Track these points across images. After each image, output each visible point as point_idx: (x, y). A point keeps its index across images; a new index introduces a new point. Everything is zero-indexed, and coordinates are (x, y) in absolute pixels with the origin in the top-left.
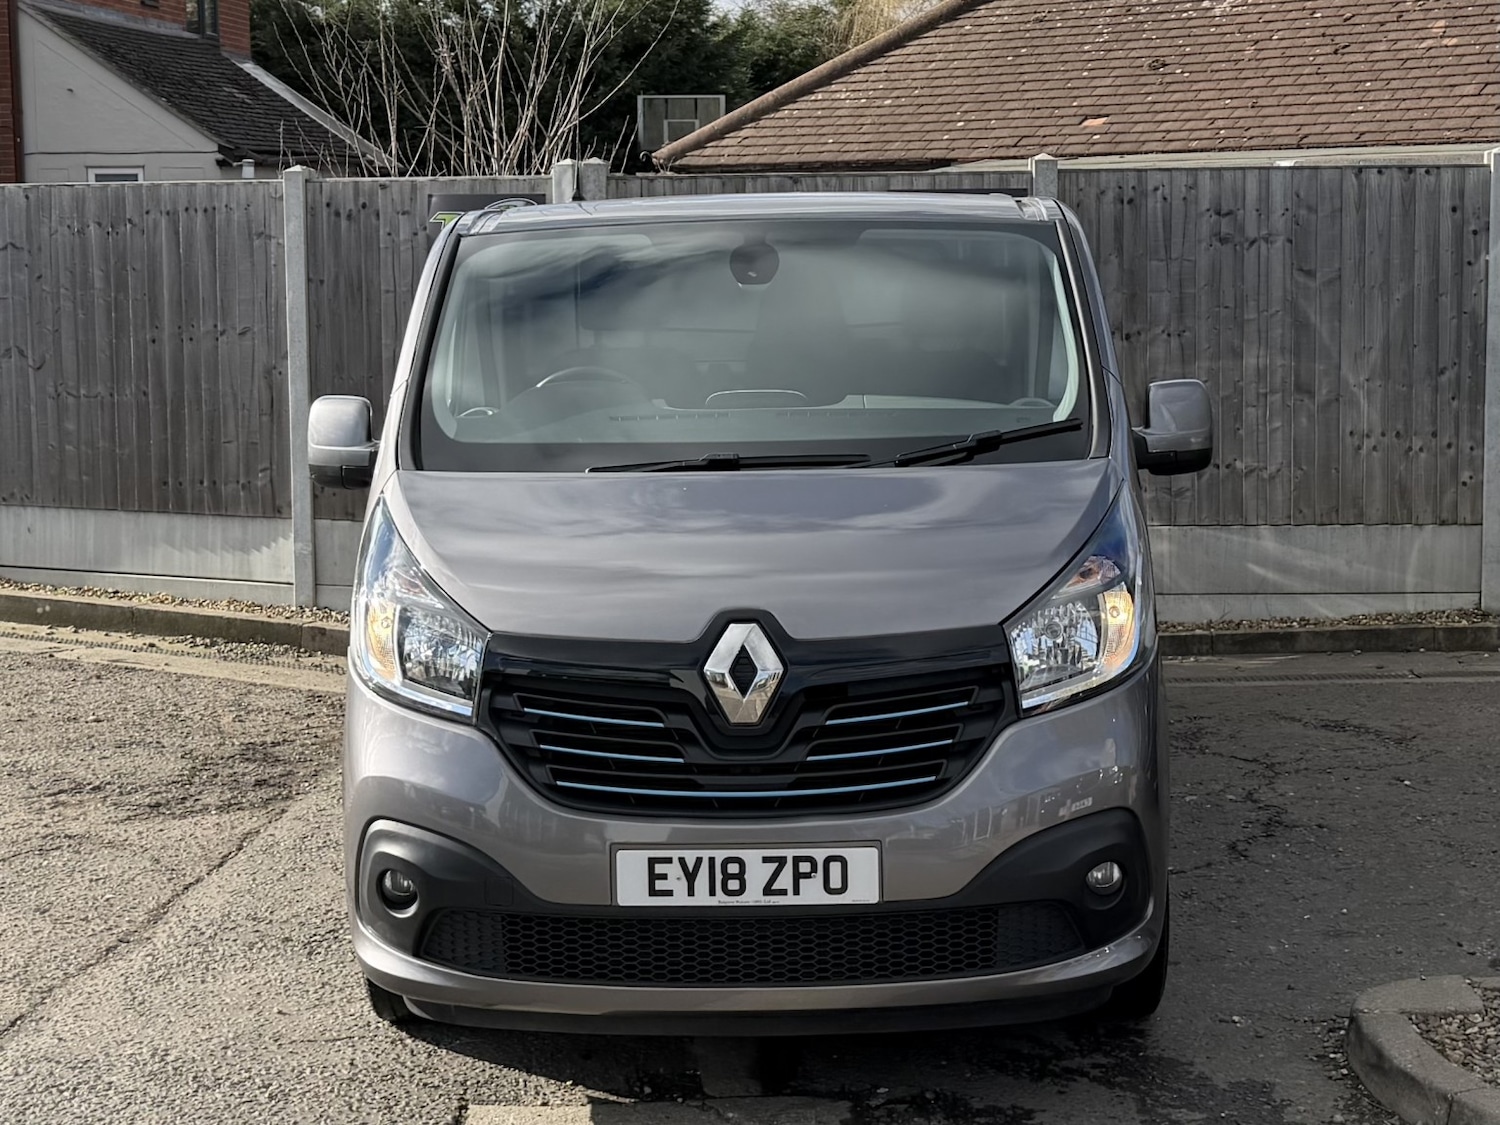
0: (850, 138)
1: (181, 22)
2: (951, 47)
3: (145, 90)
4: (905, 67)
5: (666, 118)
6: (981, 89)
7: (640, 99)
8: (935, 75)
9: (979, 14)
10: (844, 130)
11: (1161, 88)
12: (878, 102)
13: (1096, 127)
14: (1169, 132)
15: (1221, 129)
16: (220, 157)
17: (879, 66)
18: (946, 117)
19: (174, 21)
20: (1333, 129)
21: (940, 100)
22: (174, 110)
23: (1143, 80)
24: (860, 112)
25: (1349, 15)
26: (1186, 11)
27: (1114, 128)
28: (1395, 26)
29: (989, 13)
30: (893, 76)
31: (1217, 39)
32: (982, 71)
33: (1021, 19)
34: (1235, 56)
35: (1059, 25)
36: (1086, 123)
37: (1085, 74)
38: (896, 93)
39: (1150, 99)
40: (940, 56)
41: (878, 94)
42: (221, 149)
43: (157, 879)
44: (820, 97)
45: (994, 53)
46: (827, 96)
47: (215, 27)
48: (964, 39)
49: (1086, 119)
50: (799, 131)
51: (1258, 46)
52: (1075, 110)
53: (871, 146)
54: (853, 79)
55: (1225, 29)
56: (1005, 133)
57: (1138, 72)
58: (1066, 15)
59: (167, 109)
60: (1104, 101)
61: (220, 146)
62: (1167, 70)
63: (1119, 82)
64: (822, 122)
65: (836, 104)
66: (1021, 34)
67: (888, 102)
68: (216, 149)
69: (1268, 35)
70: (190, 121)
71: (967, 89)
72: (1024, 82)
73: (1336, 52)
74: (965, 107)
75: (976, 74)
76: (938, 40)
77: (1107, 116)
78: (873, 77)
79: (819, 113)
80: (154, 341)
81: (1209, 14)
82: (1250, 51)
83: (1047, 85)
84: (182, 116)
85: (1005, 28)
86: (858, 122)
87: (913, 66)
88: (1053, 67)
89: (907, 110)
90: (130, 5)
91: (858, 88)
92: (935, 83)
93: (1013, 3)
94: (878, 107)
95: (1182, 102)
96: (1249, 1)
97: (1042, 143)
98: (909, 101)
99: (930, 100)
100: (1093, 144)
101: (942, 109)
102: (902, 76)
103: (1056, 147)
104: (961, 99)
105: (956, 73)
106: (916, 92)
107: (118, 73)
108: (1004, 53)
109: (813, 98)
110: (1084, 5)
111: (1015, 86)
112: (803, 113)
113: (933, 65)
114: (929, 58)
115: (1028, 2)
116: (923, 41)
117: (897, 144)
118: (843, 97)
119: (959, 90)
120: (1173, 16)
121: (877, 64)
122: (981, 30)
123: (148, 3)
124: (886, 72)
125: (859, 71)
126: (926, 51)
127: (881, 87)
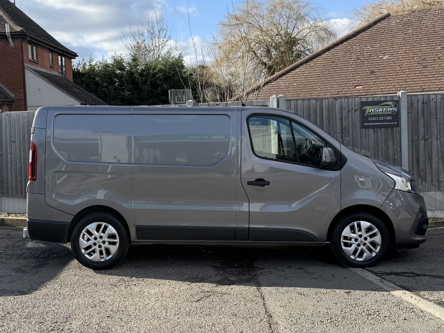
0: (287, 94)
1: (58, 72)
2: (309, 70)
4: (297, 75)
5: (176, 95)
6: (322, 80)
7: (169, 91)
8: (307, 77)
9: (314, 61)
10: (285, 92)
11: (376, 78)
12: (292, 84)
13: (360, 88)
14: (382, 89)
17: (290, 75)
18: (314, 87)
20: (431, 87)
21: (310, 83)
22: (69, 94)
23: (369, 76)
24: (287, 87)
25: (424, 58)
26: (375, 59)
27: (365, 89)
28: (438, 60)
29: (317, 61)
30: (294, 77)
31: (387, 65)
32: (320, 75)
33: (327, 62)
34: (394, 69)
35: (339, 63)
36: (357, 87)
37: (352, 75)
38: (297, 82)
39: (373, 81)
40: (306, 72)
41: (291, 82)
42: (82, 104)
44: (274, 83)
45: (322, 71)
46: (276, 83)
48: (312, 67)
49: (356, 87)
51: (400, 66)
52: (352, 84)
53: (294, 96)
54: (282, 79)
55: (388, 63)
56: (333, 91)
57: (367, 74)
58: (340, 61)
60: (360, 82)
62: (375, 73)
63: (362, 77)
64: (277, 90)
65: (280, 85)
66: (329, 66)
67: (295, 84)
69: (402, 64)
70: (73, 97)
71: (318, 80)
72: (334, 78)
73: (424, 67)
74: (319, 85)
75: (319, 76)
76: (304, 68)
77: (362, 86)
78: (288, 78)
79: (276, 87)
81: (382, 59)
82: (398, 68)
83: (341, 78)
84: (71, 96)
85: (323, 64)
86: (288, 89)
87: (299, 75)
88: (341, 74)
89: (301, 86)
90: (48, 67)
91: (285, 81)
92: (307, 79)
93: (323, 58)
94: (293, 85)
95: (383, 81)
96: (393, 55)
97: (345, 93)
98: (301, 84)
99: (308, 83)
100: (361, 93)
101: (312, 85)
102: (297, 77)
103: (350, 94)
104: (317, 83)
105: (313, 76)
106: (303, 81)
107: (53, 84)
108: (325, 70)
109: (272, 84)
110: (345, 58)
111: (332, 79)
112: (271, 88)
113: (305, 74)
114: (303, 73)
115: (328, 58)
116: (300, 68)
117: (302, 95)
118: (281, 83)
119: (315, 81)
120: (372, 60)
121: (288, 75)
122: (317, 65)
123: (52, 67)
124: (292, 76)
125: (284, 76)
126: (302, 71)
127: (292, 80)
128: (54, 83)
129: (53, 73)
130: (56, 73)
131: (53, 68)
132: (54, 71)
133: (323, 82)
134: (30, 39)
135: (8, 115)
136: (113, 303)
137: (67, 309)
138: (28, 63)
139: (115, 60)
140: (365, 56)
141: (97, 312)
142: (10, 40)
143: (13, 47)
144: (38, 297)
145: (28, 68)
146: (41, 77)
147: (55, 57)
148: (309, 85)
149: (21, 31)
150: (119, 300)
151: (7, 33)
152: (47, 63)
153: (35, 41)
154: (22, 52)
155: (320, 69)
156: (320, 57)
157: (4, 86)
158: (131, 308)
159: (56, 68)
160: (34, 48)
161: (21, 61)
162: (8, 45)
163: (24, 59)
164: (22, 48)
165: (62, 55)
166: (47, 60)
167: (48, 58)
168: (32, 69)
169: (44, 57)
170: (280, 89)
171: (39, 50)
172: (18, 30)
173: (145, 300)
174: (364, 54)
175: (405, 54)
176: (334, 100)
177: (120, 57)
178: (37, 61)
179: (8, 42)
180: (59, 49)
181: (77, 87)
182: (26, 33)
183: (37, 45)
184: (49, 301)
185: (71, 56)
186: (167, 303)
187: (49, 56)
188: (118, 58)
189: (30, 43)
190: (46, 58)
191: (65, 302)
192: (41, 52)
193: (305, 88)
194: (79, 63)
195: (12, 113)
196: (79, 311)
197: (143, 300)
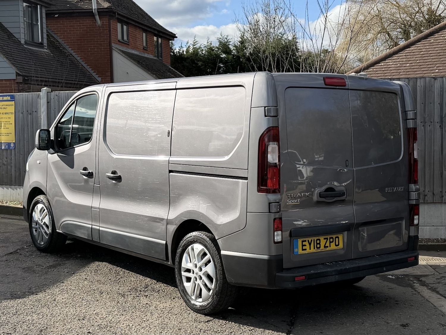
0: (396, 77)
1: (153, 55)
2: (427, 47)
4: (412, 54)
6: (442, 60)
8: (423, 56)
9: (435, 36)
10: (394, 74)
12: (404, 65)
18: (431, 69)
21: (427, 63)
24: (398, 68)
29: (439, 36)
30: (408, 57)
32: (441, 54)
38: (410, 62)
40: (424, 50)
41: (404, 62)
44: (382, 64)
46: (385, 64)
47: (161, 57)
48: (431, 44)
54: (393, 58)
64: (385, 72)
65: (389, 66)
67: (408, 65)
71: (437, 60)
74: (437, 65)
75: (439, 55)
76: (422, 45)
78: (401, 58)
79: (383, 69)
85: (445, 40)
86: (398, 71)
87: (414, 54)
89: (416, 67)
90: (140, 49)
91: (396, 61)
92: (424, 58)
98: (416, 64)
99: (423, 64)
101: (429, 66)
102: (411, 57)
105: (431, 55)
106: (418, 61)
107: (141, 68)
109: (380, 65)
112: (378, 70)
113: (422, 53)
114: (420, 51)
116: (416, 46)
118: (391, 64)
119: (433, 60)
121: (401, 53)
122: (438, 41)
123: (145, 48)
124: (405, 55)
125: (395, 56)
126: (418, 49)
127: (404, 60)
128: (142, 66)
129: (146, 55)
130: (150, 55)
131: (147, 50)
132: (148, 53)
133: (443, 62)
134: (119, 17)
135: (57, 95)
136: (108, 316)
137: (50, 320)
138: (117, 44)
139: (220, 42)
141: (80, 326)
142: (97, 17)
143: (100, 25)
144: (27, 302)
145: (116, 50)
146: (129, 59)
147: (150, 38)
148: (425, 66)
149: (108, 8)
150: (116, 313)
151: (93, 10)
152: (140, 45)
153: (125, 20)
154: (110, 31)
155: (442, 46)
156: (443, 31)
157: (90, 69)
158: (123, 324)
159: (150, 50)
160: (125, 27)
161: (109, 42)
162: (95, 23)
163: (112, 39)
164: (110, 27)
165: (158, 36)
166: (140, 41)
167: (141, 39)
168: (120, 50)
169: (137, 38)
170: (388, 72)
171: (131, 29)
172: (106, 7)
173: (147, 316)
176: (433, 80)
177: (226, 39)
178: (128, 41)
179: (95, 20)
180: (154, 29)
181: (172, 72)
182: (114, 10)
183: (127, 24)
184: (37, 308)
185: (168, 37)
186: (169, 321)
187: (142, 37)
188: (224, 40)
189: (120, 21)
190: (139, 38)
191: (53, 311)
192: (133, 32)
193: (419, 70)
194: (181, 46)
195: (61, 93)
196: (61, 323)
197: (144, 315)
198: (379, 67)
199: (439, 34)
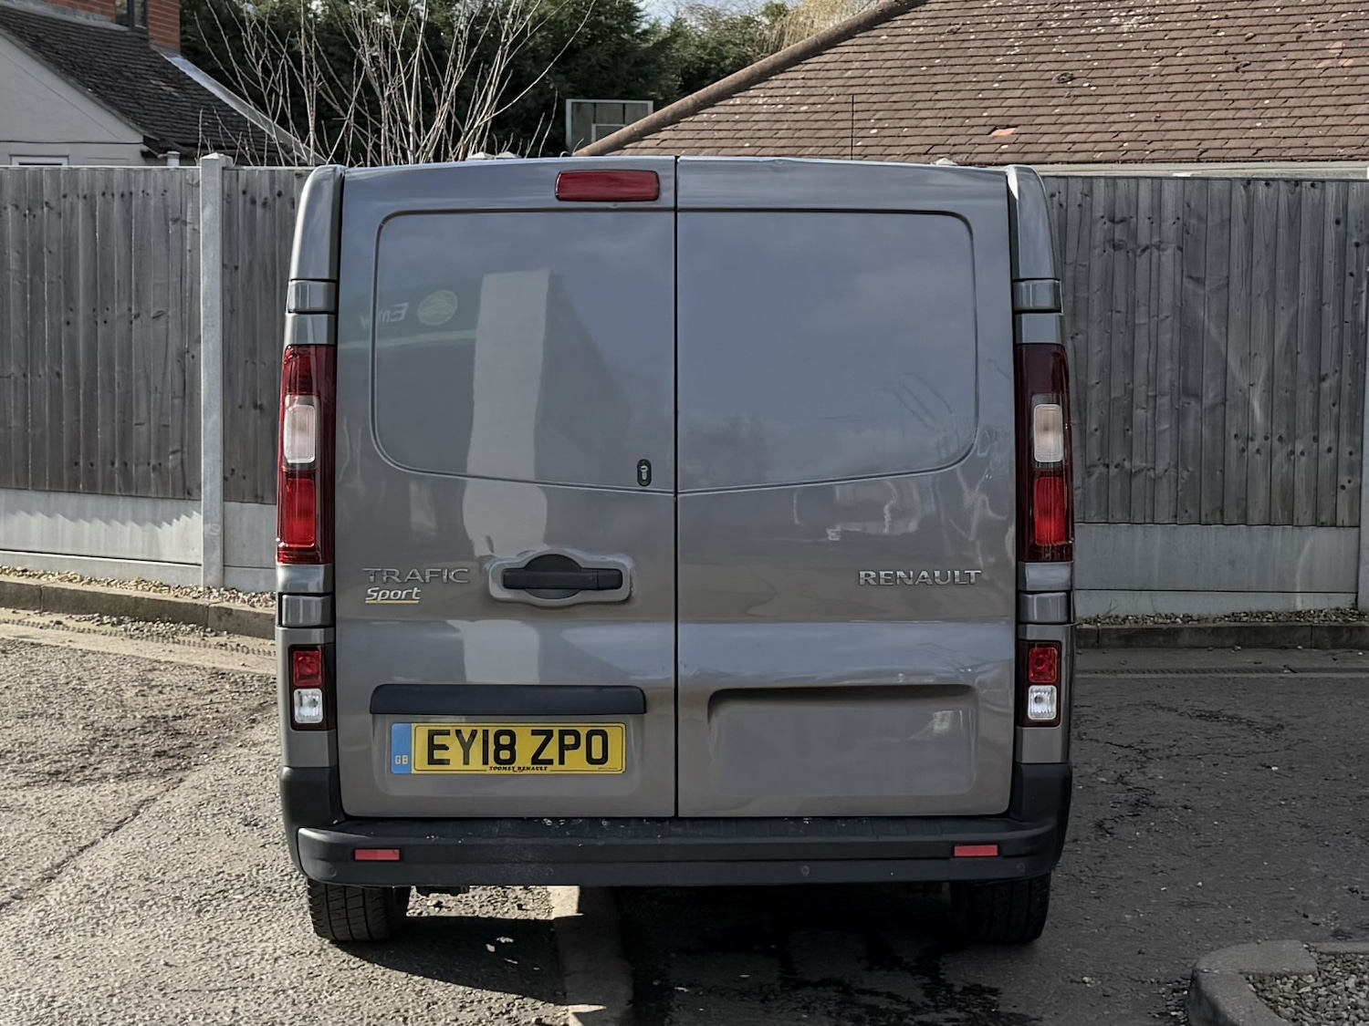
0: (767, 142)
1: (110, 15)
2: (867, 56)
3: (71, 80)
4: (821, 74)
5: (594, 122)
6: (894, 98)
7: (569, 102)
8: (851, 82)
9: (895, 24)
10: (760, 134)
11: (1069, 101)
12: (795, 108)
13: (1007, 137)
14: (1074, 143)
15: (1125, 142)
16: (145, 148)
17: (797, 73)
18: (860, 124)
19: (103, 13)
20: (1231, 144)
21: (855, 107)
22: (100, 101)
23: (1051, 93)
24: (777, 117)
25: (1251, 34)
27: (1022, 139)
28: (1293, 46)
29: (905, 23)
30: (810, 83)
31: (1124, 54)
32: (896, 80)
33: (935, 30)
34: (1141, 71)
35: (972, 37)
36: (994, 134)
37: (996, 85)
38: (812, 100)
39: (1057, 110)
40: (856, 65)
41: (794, 100)
42: (146, 141)
43: (53, 841)
44: (738, 101)
45: (908, 63)
46: (744, 101)
47: (144, 20)
48: (880, 48)
49: (995, 129)
50: (717, 135)
51: (1163, 62)
52: (986, 119)
53: (786, 151)
54: (771, 85)
55: (1131, 45)
56: (917, 141)
57: (1048, 84)
58: (979, 28)
59: (92, 100)
60: (1014, 111)
61: (145, 137)
62: (1075, 83)
63: (1028, 94)
64: (739, 126)
65: (754, 109)
66: (936, 45)
67: (804, 108)
68: (141, 140)
69: (1171, 52)
70: (115, 112)
71: (881, 98)
72: (937, 92)
73: (1237, 70)
74: (879, 115)
75: (890, 82)
76: (855, 49)
77: (1015, 126)
78: (791, 84)
79: (737, 117)
80: (68, 323)
81: (1118, 30)
82: (1155, 67)
83: (959, 96)
84: (108, 108)
85: (920, 39)
86: (774, 127)
87: (829, 74)
88: (965, 78)
89: (822, 116)
91: (775, 94)
93: (929, 14)
94: (795, 113)
95: (1088, 114)
96: (1156, 19)
97: (952, 151)
98: (825, 107)
99: (845, 107)
100: (1001, 153)
102: (819, 83)
103: (966, 156)
104: (875, 107)
105: (872, 81)
106: (832, 99)
108: (919, 63)
109: (731, 103)
110: (998, 19)
111: (928, 96)
112: (722, 117)
113: (849, 73)
114: (846, 66)
115: (944, 14)
116: (840, 49)
117: (811, 149)
118: (760, 102)
119: (873, 99)
120: (1083, 31)
121: (794, 71)
122: (897, 40)
124: (803, 78)
125: (777, 77)
126: (842, 59)
127: (798, 93)
133: (896, 106)
140: (1065, 16)
155: (904, 55)
156: (918, 9)
174: (1066, 7)
175: (1195, 16)
198: (728, 108)
199: (907, 16)
